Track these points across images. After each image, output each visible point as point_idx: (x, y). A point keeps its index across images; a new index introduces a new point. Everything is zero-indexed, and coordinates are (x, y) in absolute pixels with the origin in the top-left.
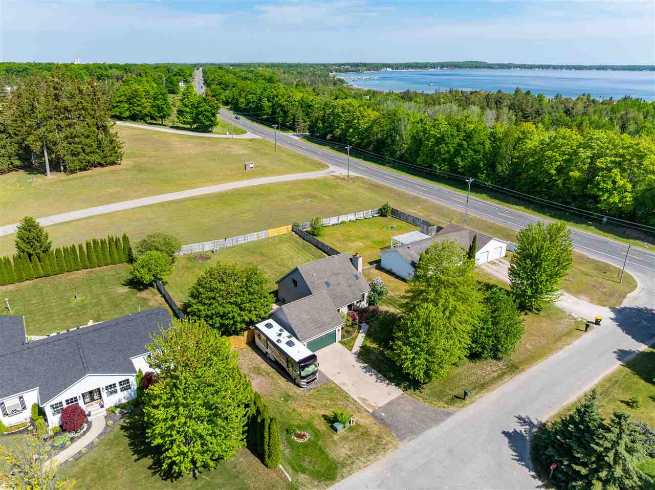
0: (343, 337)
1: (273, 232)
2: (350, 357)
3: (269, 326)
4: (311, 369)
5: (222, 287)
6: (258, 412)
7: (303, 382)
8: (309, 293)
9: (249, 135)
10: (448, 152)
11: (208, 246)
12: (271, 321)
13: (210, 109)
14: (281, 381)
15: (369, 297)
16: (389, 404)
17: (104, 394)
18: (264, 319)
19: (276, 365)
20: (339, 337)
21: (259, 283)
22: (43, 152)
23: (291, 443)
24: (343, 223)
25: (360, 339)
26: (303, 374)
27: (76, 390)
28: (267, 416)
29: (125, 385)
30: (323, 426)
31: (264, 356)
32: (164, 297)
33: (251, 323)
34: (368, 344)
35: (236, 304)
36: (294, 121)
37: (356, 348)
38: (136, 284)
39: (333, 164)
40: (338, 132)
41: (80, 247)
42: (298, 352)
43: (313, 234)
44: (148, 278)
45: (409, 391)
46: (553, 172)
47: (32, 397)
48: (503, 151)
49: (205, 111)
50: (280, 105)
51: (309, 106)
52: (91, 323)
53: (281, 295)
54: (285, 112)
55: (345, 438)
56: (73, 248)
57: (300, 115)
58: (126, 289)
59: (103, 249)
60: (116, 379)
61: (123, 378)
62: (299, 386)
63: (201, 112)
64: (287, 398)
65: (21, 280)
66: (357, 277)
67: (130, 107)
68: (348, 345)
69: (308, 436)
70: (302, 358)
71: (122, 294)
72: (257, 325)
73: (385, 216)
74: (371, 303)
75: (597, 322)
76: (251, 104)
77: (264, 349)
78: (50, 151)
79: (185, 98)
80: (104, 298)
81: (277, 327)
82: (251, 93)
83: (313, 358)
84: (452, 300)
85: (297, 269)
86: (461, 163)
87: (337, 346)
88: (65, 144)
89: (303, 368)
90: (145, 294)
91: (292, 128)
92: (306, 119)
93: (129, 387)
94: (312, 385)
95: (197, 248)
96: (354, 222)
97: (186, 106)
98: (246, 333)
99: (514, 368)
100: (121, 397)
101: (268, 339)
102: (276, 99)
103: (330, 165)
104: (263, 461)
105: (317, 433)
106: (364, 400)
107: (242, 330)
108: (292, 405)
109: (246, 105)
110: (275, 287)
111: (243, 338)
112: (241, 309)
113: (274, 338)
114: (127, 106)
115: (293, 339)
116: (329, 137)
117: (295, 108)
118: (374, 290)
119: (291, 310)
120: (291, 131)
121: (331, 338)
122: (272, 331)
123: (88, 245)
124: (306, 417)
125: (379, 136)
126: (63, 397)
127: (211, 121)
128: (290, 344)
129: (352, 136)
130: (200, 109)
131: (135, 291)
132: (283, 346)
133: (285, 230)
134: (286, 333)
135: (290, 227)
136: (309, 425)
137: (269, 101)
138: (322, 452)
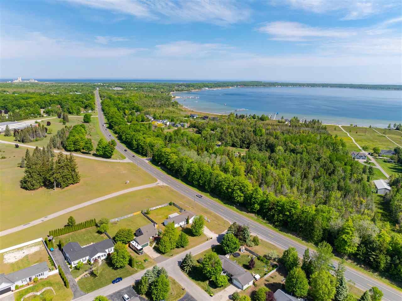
0: (150, 244)
1: (135, 214)
2: (151, 248)
3: (133, 242)
4: (142, 251)
5: (123, 234)
6: (131, 258)
7: (140, 254)
8: (143, 234)
9: (127, 160)
10: (197, 178)
11: (116, 220)
12: (134, 241)
13: (111, 149)
14: (136, 254)
15: (158, 234)
16: (157, 257)
17: (101, 257)
18: (132, 241)
19: (134, 251)
20: (149, 244)
21: (131, 232)
22: (54, 182)
23: (137, 264)
24: (157, 208)
25: (154, 244)
26: (140, 252)
27: (96, 256)
28: (132, 258)
29: (105, 255)
30: (143, 261)
31: (132, 249)
32: (107, 236)
33: (129, 242)
34: (156, 246)
35: (126, 237)
36: (146, 153)
37: (153, 246)
38: (99, 232)
39: (159, 179)
40: (163, 162)
41: (84, 223)
42: (139, 247)
43: (147, 214)
44: (103, 231)
45: (162, 255)
46: (225, 189)
47: (87, 258)
48: (212, 180)
49: (109, 150)
50: (140, 145)
51: (153, 146)
52: (92, 243)
53: (136, 234)
54: (143, 148)
55: (147, 263)
56: (82, 223)
57: (149, 149)
58: (97, 234)
59: (89, 222)
60: (103, 254)
61: (104, 254)
62: (139, 255)
63: (107, 151)
64: (137, 257)
65: (69, 233)
66: (155, 229)
67: (74, 146)
68: (151, 246)
69: (140, 263)
70: (140, 248)
71: (97, 235)
72: (131, 242)
73: (171, 205)
74: (158, 235)
75: (211, 238)
76: (128, 139)
77: (132, 248)
78: (56, 181)
79: (99, 144)
80: (92, 237)
81: (135, 242)
82: (128, 134)
83: (142, 248)
84: (171, 236)
85: (140, 229)
86: (201, 182)
87: (149, 246)
88: (61, 179)
89: (140, 251)
90: (102, 235)
91: (145, 155)
92: (152, 152)
93: (105, 256)
94: (142, 254)
95: (113, 220)
96: (161, 208)
97: (100, 147)
98: (128, 244)
99: (186, 249)
100: (104, 257)
101: (133, 245)
102: (139, 141)
103: (158, 179)
104: (132, 267)
105: (142, 263)
106: (152, 257)
107: (127, 243)
108: (138, 258)
109: (126, 139)
110: (135, 232)
111: (128, 245)
112: (127, 239)
113: (134, 245)
114: (73, 146)
115: (138, 245)
116: (159, 163)
117: (147, 147)
118: (159, 232)
119: (138, 239)
120: (145, 157)
121: (147, 245)
122: (134, 243)
123: (85, 222)
124: (140, 260)
125: (176, 168)
126: (94, 257)
127: (111, 154)
128: (138, 246)
129: (168, 165)
130: (106, 150)
131: (99, 234)
132: (136, 246)
133: (139, 212)
134: (137, 244)
135: (141, 212)
136: (140, 261)
137: (136, 141)
138: (142, 265)
